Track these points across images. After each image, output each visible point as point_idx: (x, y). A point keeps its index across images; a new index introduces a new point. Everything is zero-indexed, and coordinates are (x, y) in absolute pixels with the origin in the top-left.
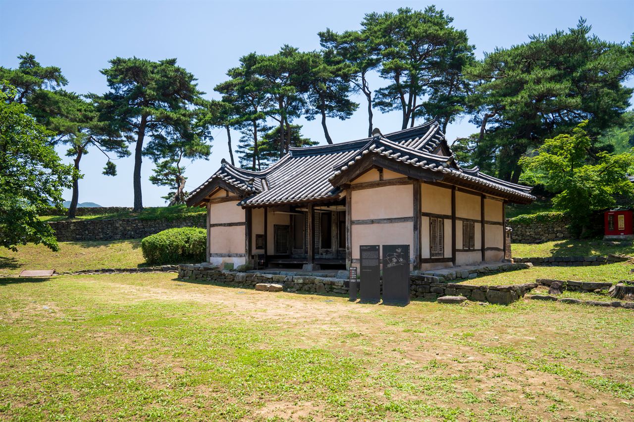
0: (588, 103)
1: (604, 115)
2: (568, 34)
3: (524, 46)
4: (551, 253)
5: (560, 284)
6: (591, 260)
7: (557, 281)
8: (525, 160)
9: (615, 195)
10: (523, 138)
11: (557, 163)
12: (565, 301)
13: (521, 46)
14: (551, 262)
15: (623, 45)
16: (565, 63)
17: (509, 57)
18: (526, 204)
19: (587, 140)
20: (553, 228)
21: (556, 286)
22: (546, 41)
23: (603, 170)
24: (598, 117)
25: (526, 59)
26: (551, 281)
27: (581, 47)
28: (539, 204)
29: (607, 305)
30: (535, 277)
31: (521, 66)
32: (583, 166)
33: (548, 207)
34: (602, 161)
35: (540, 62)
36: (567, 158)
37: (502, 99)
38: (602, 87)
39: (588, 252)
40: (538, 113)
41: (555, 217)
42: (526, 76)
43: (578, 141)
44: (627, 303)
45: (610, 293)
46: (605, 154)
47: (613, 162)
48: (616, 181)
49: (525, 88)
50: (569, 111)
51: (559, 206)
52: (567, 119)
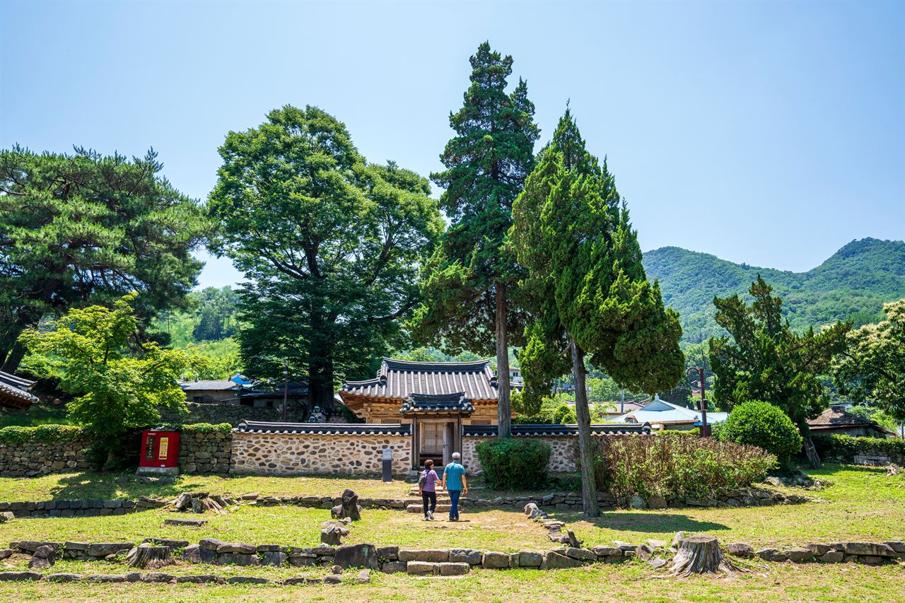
0: (143, 269)
1: (164, 290)
2: (132, 164)
3: (63, 159)
4: (53, 494)
5: (52, 549)
6: (112, 506)
7: (48, 544)
8: (31, 335)
9: (161, 406)
10: (37, 299)
11: (84, 349)
12: (53, 579)
13: (59, 157)
14: (49, 510)
15: (198, 204)
16: (121, 202)
17: (36, 167)
18: (19, 409)
19: (132, 321)
20: (62, 451)
21: (43, 553)
22: (99, 162)
23: (148, 368)
24: (155, 291)
25: (65, 179)
26: (38, 545)
27: (146, 188)
28: (48, 409)
29: (120, 580)
30: (10, 539)
31: (54, 187)
32: (122, 358)
33: (60, 416)
34: (149, 355)
35: (85, 190)
36: (100, 342)
37: (11, 229)
38: (166, 251)
39: (110, 492)
40: (70, 265)
41: (67, 434)
42: (58, 204)
43: (119, 320)
44: (148, 575)
45: (128, 559)
46: (154, 346)
47: (162, 359)
48: (164, 387)
49: (54, 222)
50: (118, 273)
51: (77, 416)
52: (112, 285)
